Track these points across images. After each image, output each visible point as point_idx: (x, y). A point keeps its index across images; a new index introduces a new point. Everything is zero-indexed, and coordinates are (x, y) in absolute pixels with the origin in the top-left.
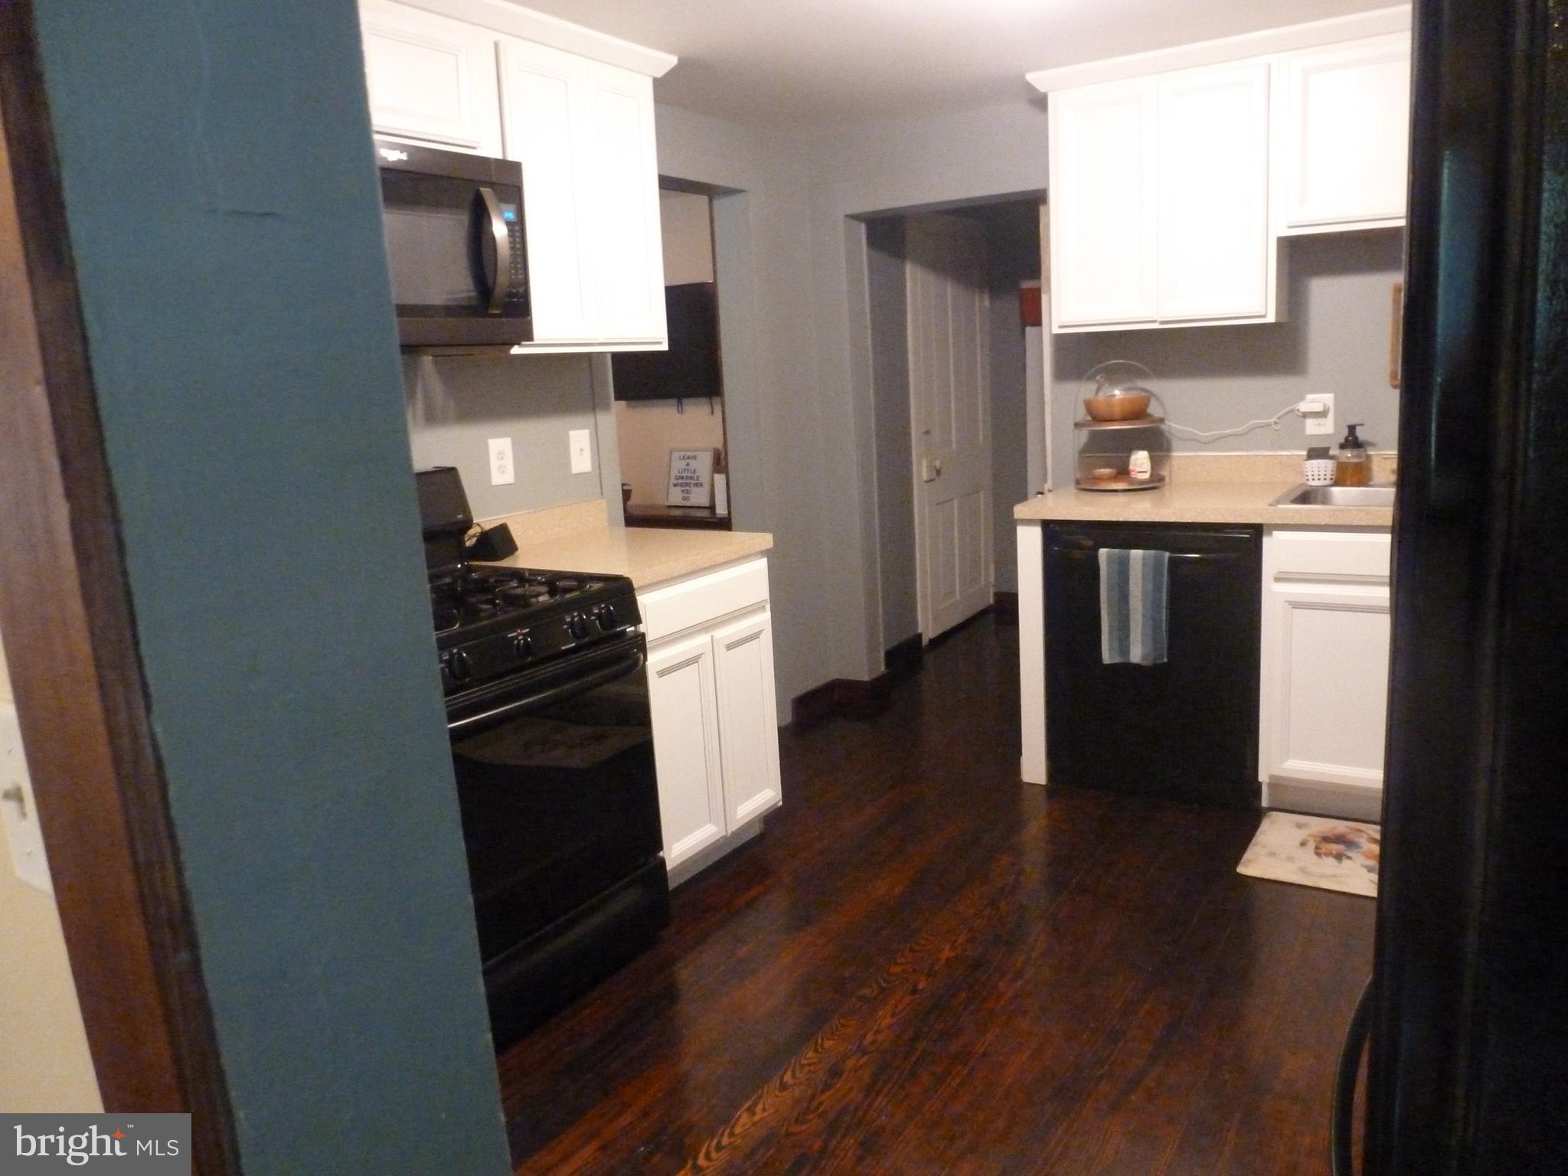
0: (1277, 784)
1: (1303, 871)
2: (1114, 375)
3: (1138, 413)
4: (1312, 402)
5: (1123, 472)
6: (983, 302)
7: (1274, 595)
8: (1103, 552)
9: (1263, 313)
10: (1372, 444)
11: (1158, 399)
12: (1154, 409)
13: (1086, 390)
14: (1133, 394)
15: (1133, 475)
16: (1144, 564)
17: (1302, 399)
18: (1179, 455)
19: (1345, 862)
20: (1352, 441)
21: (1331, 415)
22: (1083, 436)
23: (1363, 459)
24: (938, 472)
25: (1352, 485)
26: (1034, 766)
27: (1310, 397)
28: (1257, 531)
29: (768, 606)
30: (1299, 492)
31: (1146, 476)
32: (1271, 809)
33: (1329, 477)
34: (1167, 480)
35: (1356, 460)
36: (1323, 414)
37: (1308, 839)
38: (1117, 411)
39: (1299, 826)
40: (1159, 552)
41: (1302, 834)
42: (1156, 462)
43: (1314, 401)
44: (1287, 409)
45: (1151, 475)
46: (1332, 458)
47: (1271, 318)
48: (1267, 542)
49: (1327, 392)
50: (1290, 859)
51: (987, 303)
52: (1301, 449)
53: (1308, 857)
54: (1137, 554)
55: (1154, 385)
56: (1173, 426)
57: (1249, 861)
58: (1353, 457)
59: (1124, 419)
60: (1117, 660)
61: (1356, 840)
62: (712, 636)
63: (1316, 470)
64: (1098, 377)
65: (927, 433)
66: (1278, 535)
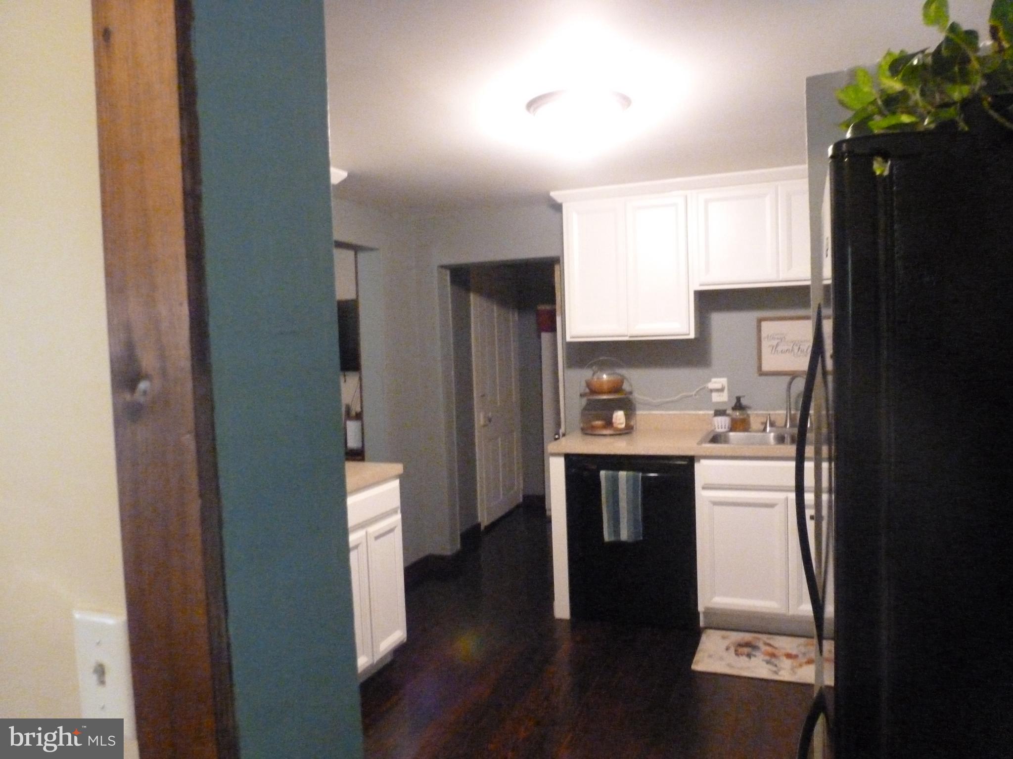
0: (709, 612)
1: (730, 666)
2: (603, 366)
3: (617, 388)
4: (715, 382)
5: (609, 423)
6: (514, 317)
7: (703, 497)
8: (603, 473)
9: (688, 332)
10: (749, 408)
11: (627, 380)
12: (626, 387)
13: (585, 374)
14: (612, 378)
15: (615, 425)
16: (627, 481)
17: (710, 381)
18: (641, 413)
19: (753, 659)
20: (739, 406)
21: (726, 391)
22: (584, 401)
23: (745, 416)
24: (490, 420)
25: (740, 431)
26: (562, 608)
27: (714, 380)
28: (691, 461)
29: (399, 511)
30: (711, 436)
31: (623, 426)
32: (706, 628)
33: (727, 427)
34: (634, 429)
35: (741, 417)
36: (721, 390)
37: (730, 645)
38: (605, 387)
39: (724, 638)
40: (636, 473)
41: (726, 643)
42: (628, 417)
43: (717, 382)
44: (700, 387)
45: (626, 426)
46: (728, 415)
47: (692, 336)
48: (697, 466)
49: (723, 377)
50: (721, 659)
51: (517, 318)
52: (711, 410)
53: (731, 657)
54: (623, 474)
55: (624, 372)
56: (637, 396)
57: (698, 662)
58: (740, 414)
59: (610, 392)
60: (613, 539)
61: (757, 644)
62: (366, 533)
63: (721, 422)
64: (594, 367)
65: (483, 396)
66: (704, 462)
